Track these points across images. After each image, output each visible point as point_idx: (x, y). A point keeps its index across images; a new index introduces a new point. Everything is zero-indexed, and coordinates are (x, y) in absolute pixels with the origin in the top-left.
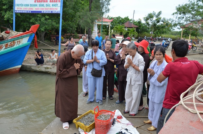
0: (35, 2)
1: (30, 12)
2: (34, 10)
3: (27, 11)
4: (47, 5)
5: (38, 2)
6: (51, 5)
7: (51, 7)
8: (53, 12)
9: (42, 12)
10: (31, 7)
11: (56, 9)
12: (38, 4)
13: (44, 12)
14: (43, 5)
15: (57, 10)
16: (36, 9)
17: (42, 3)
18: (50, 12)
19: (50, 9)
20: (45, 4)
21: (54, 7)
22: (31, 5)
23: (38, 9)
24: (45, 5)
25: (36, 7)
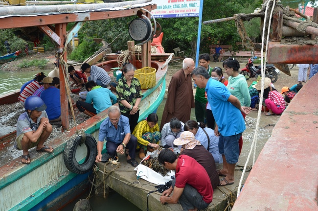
0: (169, 2)
1: (163, 16)
2: (168, 13)
3: (159, 15)
4: (183, 6)
5: (172, 2)
6: (188, 5)
7: (188, 8)
8: (190, 15)
9: (177, 16)
10: (164, 10)
11: (195, 10)
12: (172, 4)
13: (180, 16)
14: (178, 6)
15: (195, 12)
16: (169, 12)
17: (177, 3)
18: (187, 15)
19: (187, 11)
20: (180, 3)
21: (192, 8)
22: (165, 7)
23: (172, 11)
24: (180, 6)
25: (170, 10)
